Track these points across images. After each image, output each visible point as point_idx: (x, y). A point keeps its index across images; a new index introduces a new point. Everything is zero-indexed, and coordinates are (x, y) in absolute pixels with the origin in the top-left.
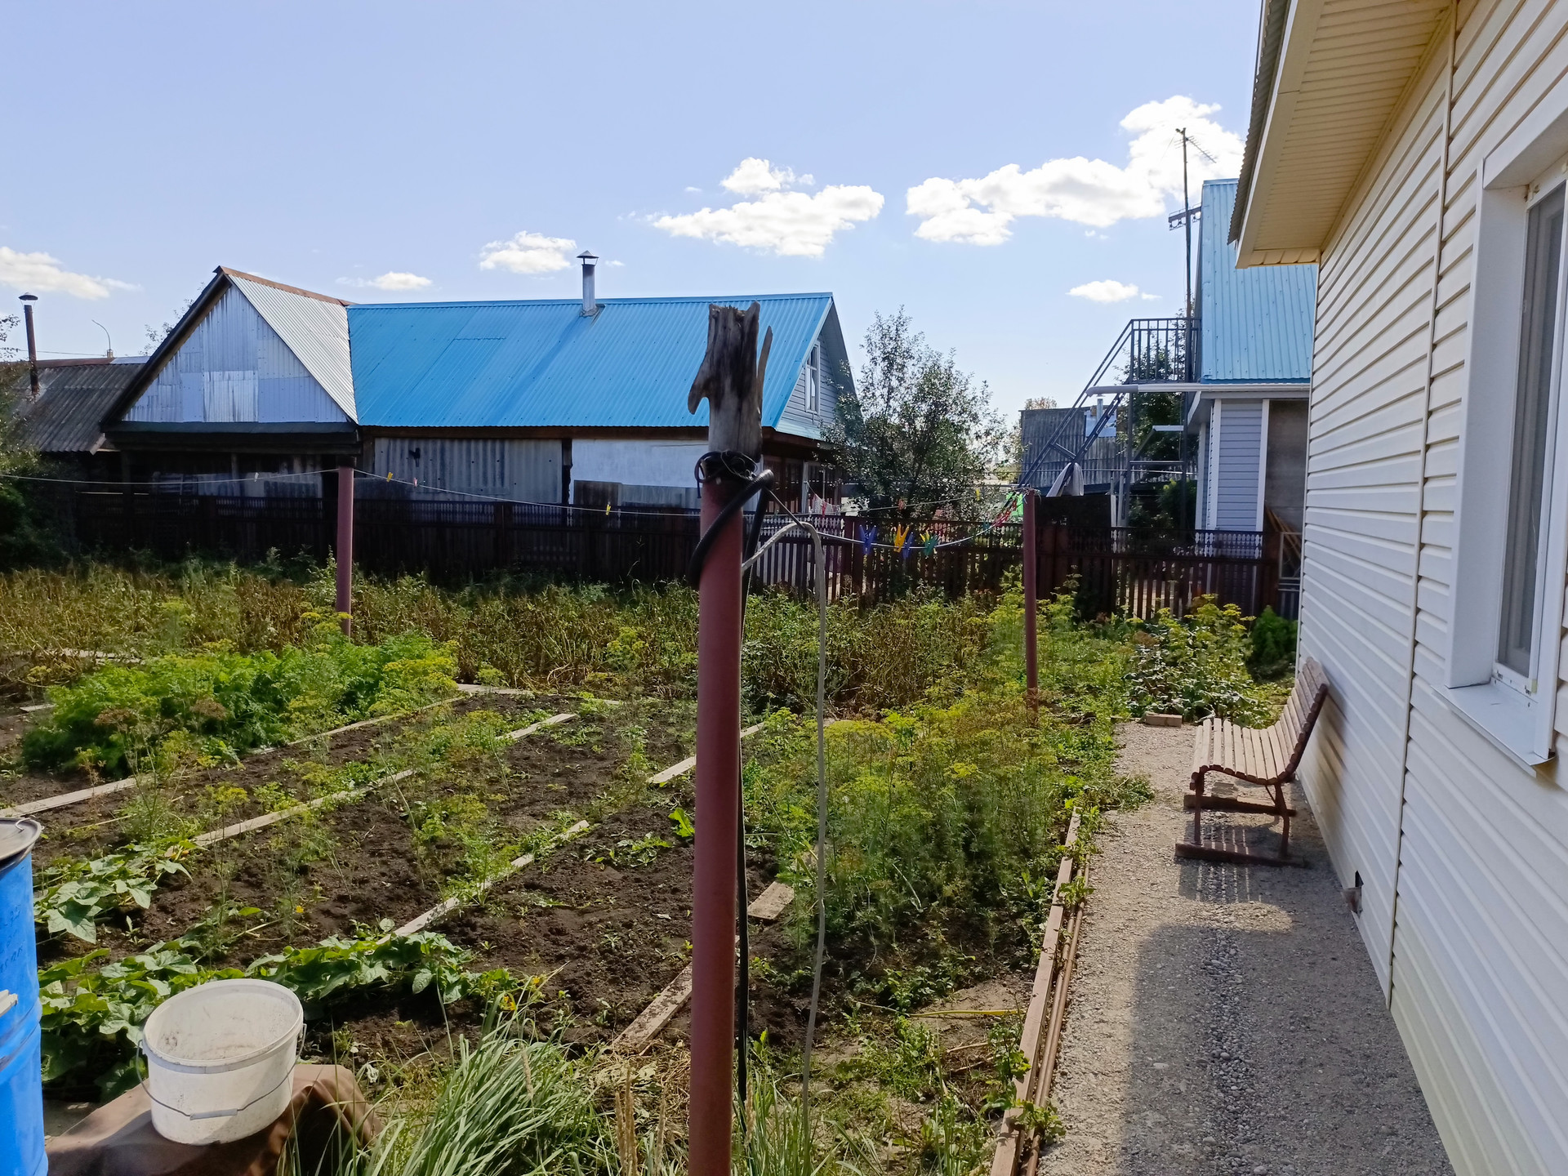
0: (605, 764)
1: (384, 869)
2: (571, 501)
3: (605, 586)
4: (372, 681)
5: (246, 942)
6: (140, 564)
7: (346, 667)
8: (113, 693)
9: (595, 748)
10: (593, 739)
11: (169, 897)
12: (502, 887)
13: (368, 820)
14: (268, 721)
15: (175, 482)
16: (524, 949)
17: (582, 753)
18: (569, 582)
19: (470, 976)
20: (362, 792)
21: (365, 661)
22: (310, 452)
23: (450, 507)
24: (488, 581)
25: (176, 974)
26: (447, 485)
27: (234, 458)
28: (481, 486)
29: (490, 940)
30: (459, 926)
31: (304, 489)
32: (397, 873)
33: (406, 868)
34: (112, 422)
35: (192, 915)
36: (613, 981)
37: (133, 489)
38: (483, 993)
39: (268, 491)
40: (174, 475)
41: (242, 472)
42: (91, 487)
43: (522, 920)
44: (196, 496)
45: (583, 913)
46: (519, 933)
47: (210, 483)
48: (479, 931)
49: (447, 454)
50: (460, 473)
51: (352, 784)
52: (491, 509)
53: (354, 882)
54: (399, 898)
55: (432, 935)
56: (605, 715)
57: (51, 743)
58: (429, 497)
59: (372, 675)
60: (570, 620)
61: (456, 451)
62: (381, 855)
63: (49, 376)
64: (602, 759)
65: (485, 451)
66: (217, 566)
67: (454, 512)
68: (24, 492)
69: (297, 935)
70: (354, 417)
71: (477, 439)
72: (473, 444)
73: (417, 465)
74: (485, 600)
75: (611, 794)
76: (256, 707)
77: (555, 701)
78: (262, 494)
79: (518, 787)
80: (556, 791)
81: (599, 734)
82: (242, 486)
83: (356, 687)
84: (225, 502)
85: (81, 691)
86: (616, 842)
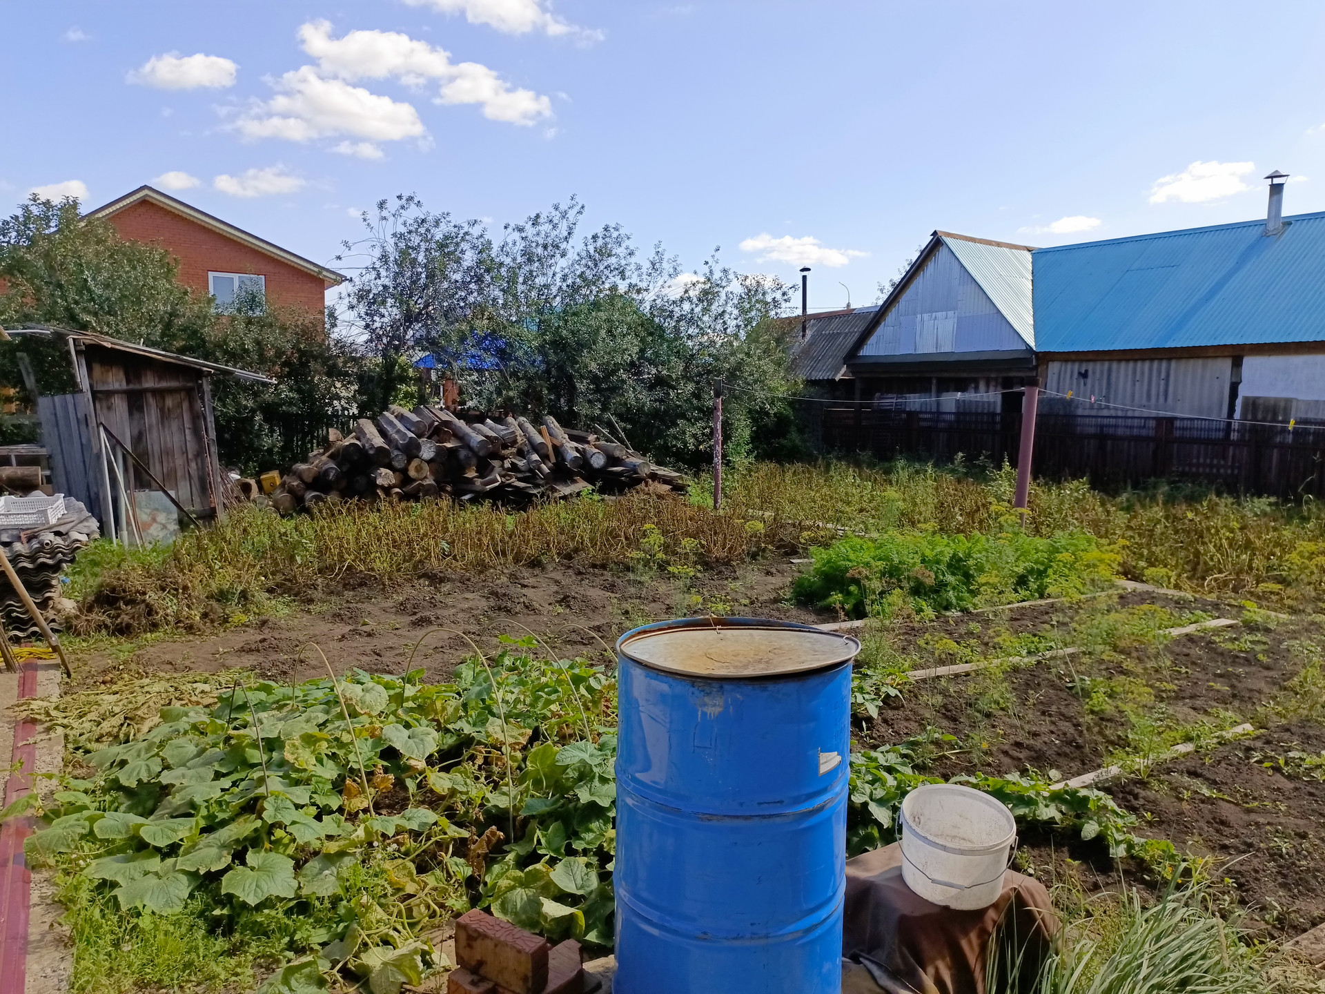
0: (1271, 673)
1: (1053, 728)
2: (1237, 415)
3: (1273, 499)
4: (1042, 568)
5: (945, 761)
6: (864, 462)
7: (1022, 554)
8: (852, 556)
9: (1260, 657)
10: (1258, 648)
11: (890, 714)
12: (1165, 769)
13: (1039, 684)
14: (958, 591)
15: (889, 401)
16: (1186, 829)
17: (1246, 659)
18: (1230, 493)
19: (1136, 839)
20: (1033, 660)
21: (1037, 551)
22: (993, 375)
23: (1113, 421)
24: (1145, 489)
25: (898, 771)
26: (1112, 401)
27: (934, 381)
28: (1144, 402)
29: (1152, 813)
30: (1122, 792)
31: (986, 406)
32: (1065, 734)
33: (1072, 730)
34: (851, 357)
35: (905, 731)
36: (1284, 886)
37: (862, 406)
38: (1147, 858)
39: (958, 407)
40: (890, 395)
41: (939, 393)
42: (835, 405)
43: (1184, 803)
44: (904, 411)
45: (1249, 811)
46: (1181, 813)
47: (915, 401)
48: (1141, 802)
49: (1114, 374)
50: (1125, 390)
51: (1024, 653)
52: (1152, 424)
53: (1029, 733)
54: (1066, 755)
55: (1101, 794)
56: (1272, 626)
57: (810, 587)
58: (1094, 413)
59: (1042, 563)
60: (1232, 531)
61: (1123, 371)
62: (1050, 715)
63: (813, 325)
64: (1268, 668)
65: (1151, 370)
66: (917, 466)
67: (1116, 426)
68: (794, 409)
69: (983, 765)
70: (1032, 344)
71: (1143, 360)
72: (1139, 364)
73: (1085, 384)
74: (1143, 506)
75: (1278, 704)
76: (950, 578)
77: (1216, 606)
78: (954, 410)
79: (1178, 679)
80: (1218, 691)
81: (1265, 643)
82: (938, 404)
83: (1028, 571)
84: (925, 416)
85: (831, 551)
86: (1286, 751)
